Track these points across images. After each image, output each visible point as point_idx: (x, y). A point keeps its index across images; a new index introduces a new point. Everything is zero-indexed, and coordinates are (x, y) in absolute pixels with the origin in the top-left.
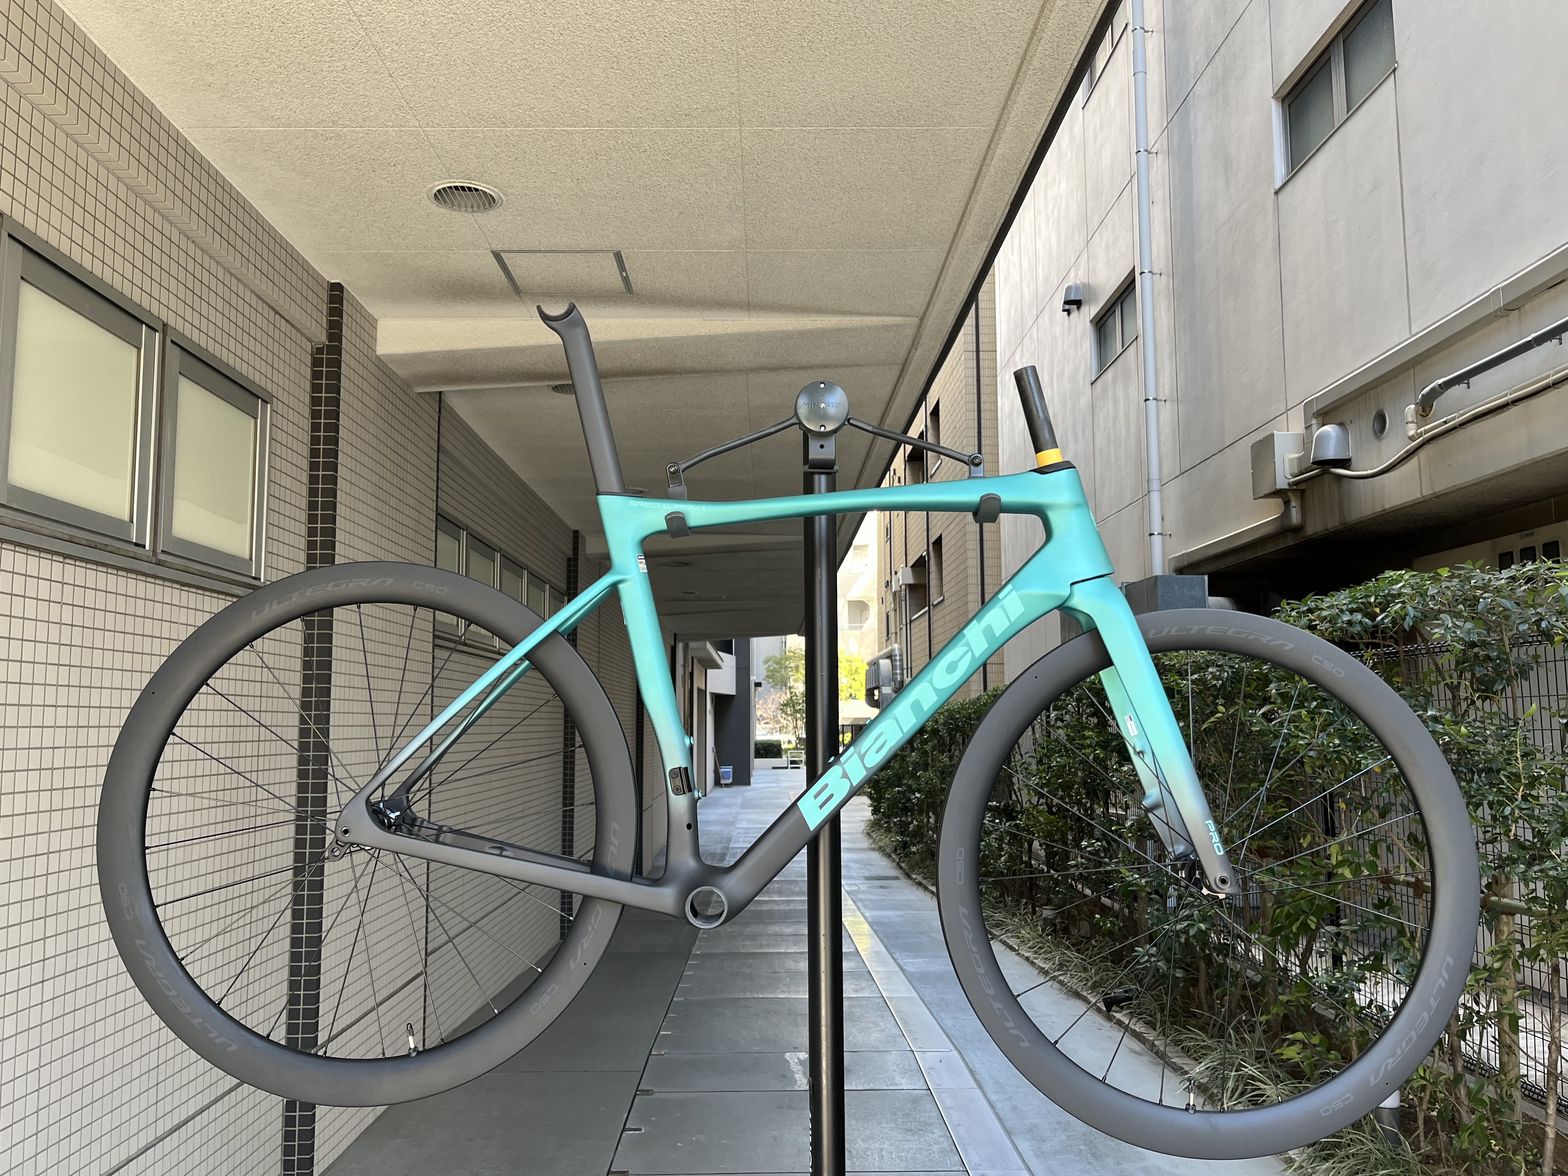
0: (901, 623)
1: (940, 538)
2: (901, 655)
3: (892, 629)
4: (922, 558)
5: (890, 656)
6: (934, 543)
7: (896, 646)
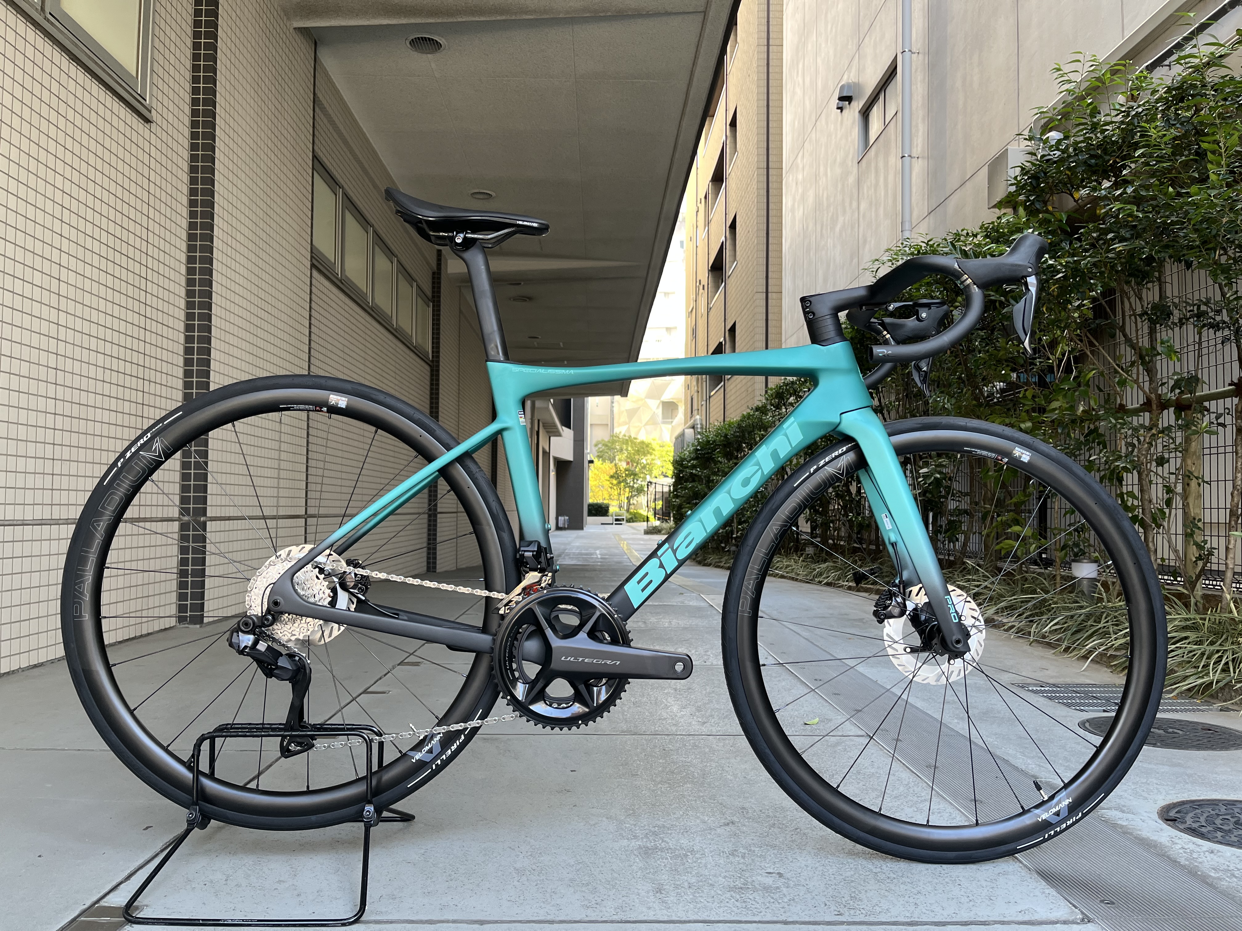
0: (702, 400)
1: (734, 324)
2: (702, 424)
3: (695, 407)
4: (721, 343)
5: (693, 427)
6: (730, 330)
7: (698, 417)
